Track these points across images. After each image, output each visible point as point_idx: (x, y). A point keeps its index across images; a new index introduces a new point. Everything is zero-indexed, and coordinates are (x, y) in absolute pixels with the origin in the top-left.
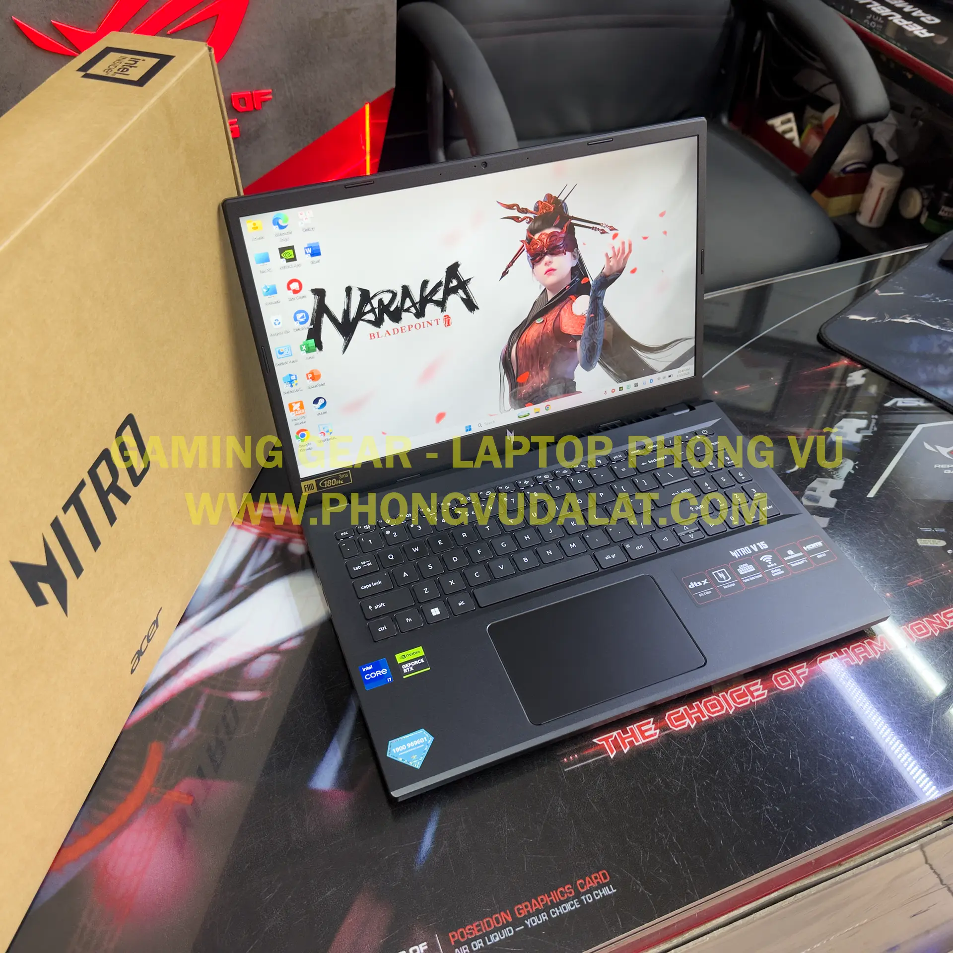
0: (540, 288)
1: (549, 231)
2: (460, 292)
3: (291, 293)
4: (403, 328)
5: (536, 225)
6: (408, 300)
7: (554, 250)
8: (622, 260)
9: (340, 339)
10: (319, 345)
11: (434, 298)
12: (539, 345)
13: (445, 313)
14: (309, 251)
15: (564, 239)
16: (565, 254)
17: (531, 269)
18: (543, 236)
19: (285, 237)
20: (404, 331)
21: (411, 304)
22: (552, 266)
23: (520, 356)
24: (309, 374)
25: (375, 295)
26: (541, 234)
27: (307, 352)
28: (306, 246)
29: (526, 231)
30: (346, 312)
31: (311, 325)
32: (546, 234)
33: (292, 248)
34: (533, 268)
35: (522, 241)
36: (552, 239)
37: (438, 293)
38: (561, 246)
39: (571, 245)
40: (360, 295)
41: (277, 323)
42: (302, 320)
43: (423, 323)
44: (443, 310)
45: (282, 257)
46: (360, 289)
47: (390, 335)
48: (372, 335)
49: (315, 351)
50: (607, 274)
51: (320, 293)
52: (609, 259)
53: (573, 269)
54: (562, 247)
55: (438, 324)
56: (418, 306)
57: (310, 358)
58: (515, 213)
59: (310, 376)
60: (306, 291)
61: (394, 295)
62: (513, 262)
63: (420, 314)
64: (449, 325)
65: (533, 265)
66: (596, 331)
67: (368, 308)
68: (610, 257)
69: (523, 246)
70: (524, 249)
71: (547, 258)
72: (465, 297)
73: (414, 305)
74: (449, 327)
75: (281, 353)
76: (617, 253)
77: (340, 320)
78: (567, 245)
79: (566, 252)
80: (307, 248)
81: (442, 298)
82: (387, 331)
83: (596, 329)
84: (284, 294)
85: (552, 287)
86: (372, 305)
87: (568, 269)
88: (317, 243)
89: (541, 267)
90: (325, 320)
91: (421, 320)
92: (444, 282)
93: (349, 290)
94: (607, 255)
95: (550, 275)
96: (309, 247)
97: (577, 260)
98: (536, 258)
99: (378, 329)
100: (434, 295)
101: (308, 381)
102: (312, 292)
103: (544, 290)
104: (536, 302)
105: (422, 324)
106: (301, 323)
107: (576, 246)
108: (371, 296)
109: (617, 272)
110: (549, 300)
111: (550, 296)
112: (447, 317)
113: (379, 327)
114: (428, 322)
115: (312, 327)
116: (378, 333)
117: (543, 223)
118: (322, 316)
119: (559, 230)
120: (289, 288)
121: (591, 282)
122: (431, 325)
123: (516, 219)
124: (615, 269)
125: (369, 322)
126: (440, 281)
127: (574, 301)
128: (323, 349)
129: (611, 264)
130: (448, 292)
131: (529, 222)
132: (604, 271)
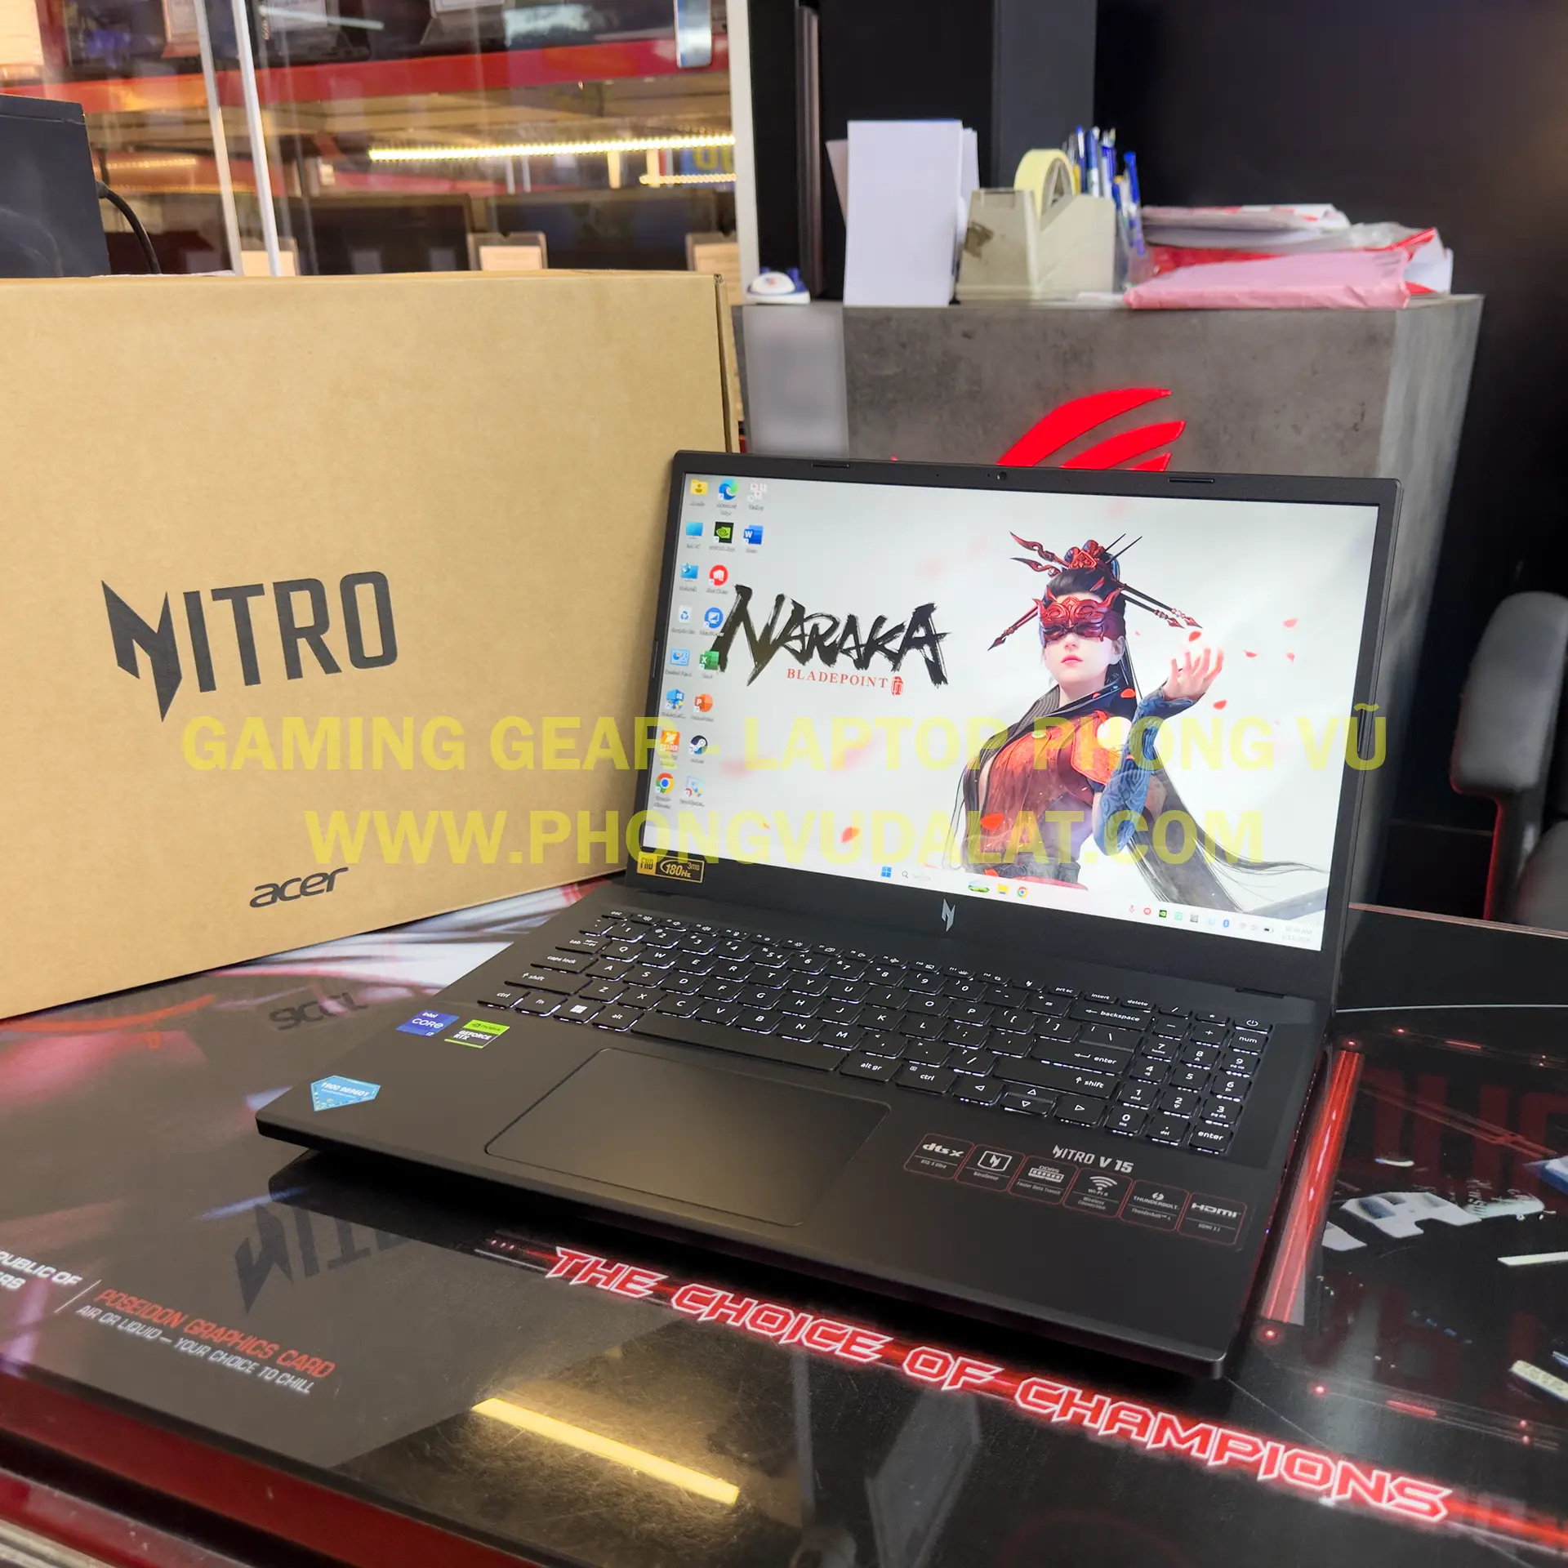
0: (1050, 681)
1: (1082, 596)
2: (927, 648)
3: (711, 582)
4: (834, 676)
5: (1064, 582)
6: (851, 637)
7: (1084, 629)
8: (1202, 680)
9: (750, 664)
10: (723, 663)
11: (888, 646)
12: (1029, 776)
13: (897, 674)
14: (749, 534)
15: (1106, 615)
16: (1102, 640)
17: (1041, 647)
18: (1071, 602)
19: (729, 510)
20: (833, 680)
21: (854, 645)
22: (1076, 653)
23: (995, 783)
24: (700, 698)
25: (811, 617)
26: (1069, 599)
27: (707, 667)
28: (748, 528)
29: (1045, 588)
30: (768, 629)
31: (722, 632)
32: (1076, 600)
33: (730, 525)
34: (1045, 647)
35: (1036, 601)
36: (1085, 611)
37: (894, 641)
38: (1098, 625)
39: (1115, 628)
40: (793, 611)
41: (685, 616)
42: (714, 622)
43: (863, 678)
44: (895, 668)
45: (716, 534)
46: (794, 602)
47: (814, 679)
48: (792, 671)
49: (716, 669)
50: (1171, 695)
51: (744, 593)
52: (1177, 671)
53: (1112, 671)
54: (1098, 628)
55: (882, 686)
56: (862, 649)
57: (706, 677)
58: (1034, 556)
59: (699, 701)
60: (730, 587)
61: (836, 624)
62: (1015, 627)
63: (862, 663)
64: (898, 693)
65: (1046, 641)
66: (1133, 789)
67: (797, 632)
68: (1179, 668)
69: (1036, 608)
70: (1037, 614)
71: (1070, 638)
72: (931, 658)
73: (858, 646)
74: (897, 696)
75: (676, 658)
76: (1193, 664)
77: (758, 637)
78: (1107, 627)
79: (1104, 638)
80: (747, 530)
81: (898, 649)
82: (812, 673)
83: (1134, 785)
84: (704, 581)
85: (1070, 687)
86: (802, 630)
87: (1103, 667)
88: (762, 527)
89: (1058, 650)
90: (741, 631)
91: (862, 672)
92: (907, 627)
93: (780, 599)
94: (1174, 662)
95: (1070, 665)
96: (750, 530)
97: (1121, 655)
98: (1053, 631)
99: (801, 665)
100: (889, 642)
101: (695, 707)
102: (737, 589)
103: (1055, 688)
104: (1038, 702)
105: (861, 679)
106: (712, 626)
107: (1124, 634)
108: (805, 616)
109: (1190, 697)
110: (1061, 706)
111: (1064, 700)
112: (898, 680)
113: (804, 664)
114: (870, 679)
115: (722, 635)
116: (799, 671)
117: (1074, 582)
118: (738, 625)
119: (1099, 601)
120: (712, 576)
121: (1139, 700)
122: (873, 684)
123: (1034, 565)
124: (1187, 690)
125: (793, 651)
126: (902, 624)
127: (1102, 722)
128: (726, 670)
129: (1179, 680)
130: (909, 643)
131: (1053, 575)
132: (1165, 687)
